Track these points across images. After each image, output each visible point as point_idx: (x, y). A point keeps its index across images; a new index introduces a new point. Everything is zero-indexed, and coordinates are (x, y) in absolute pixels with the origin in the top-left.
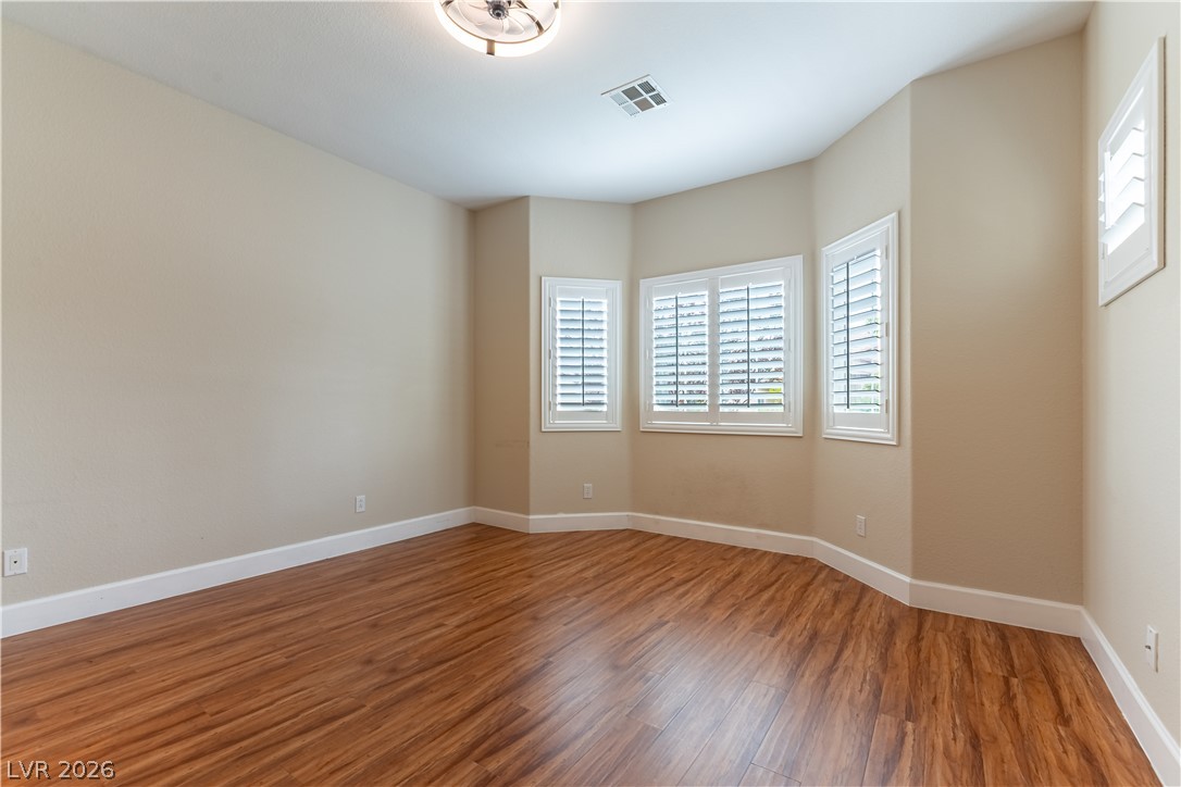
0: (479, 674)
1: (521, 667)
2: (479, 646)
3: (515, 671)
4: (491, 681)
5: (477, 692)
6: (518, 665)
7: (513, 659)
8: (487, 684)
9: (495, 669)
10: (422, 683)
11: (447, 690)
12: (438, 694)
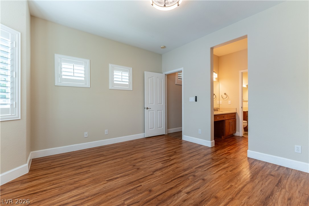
0: (171, 172)
1: (161, 172)
2: (172, 181)
3: (162, 171)
4: (168, 170)
5: (171, 168)
6: (161, 173)
7: (162, 175)
8: (169, 169)
9: (167, 173)
10: (185, 171)
11: (178, 169)
12: (180, 169)
